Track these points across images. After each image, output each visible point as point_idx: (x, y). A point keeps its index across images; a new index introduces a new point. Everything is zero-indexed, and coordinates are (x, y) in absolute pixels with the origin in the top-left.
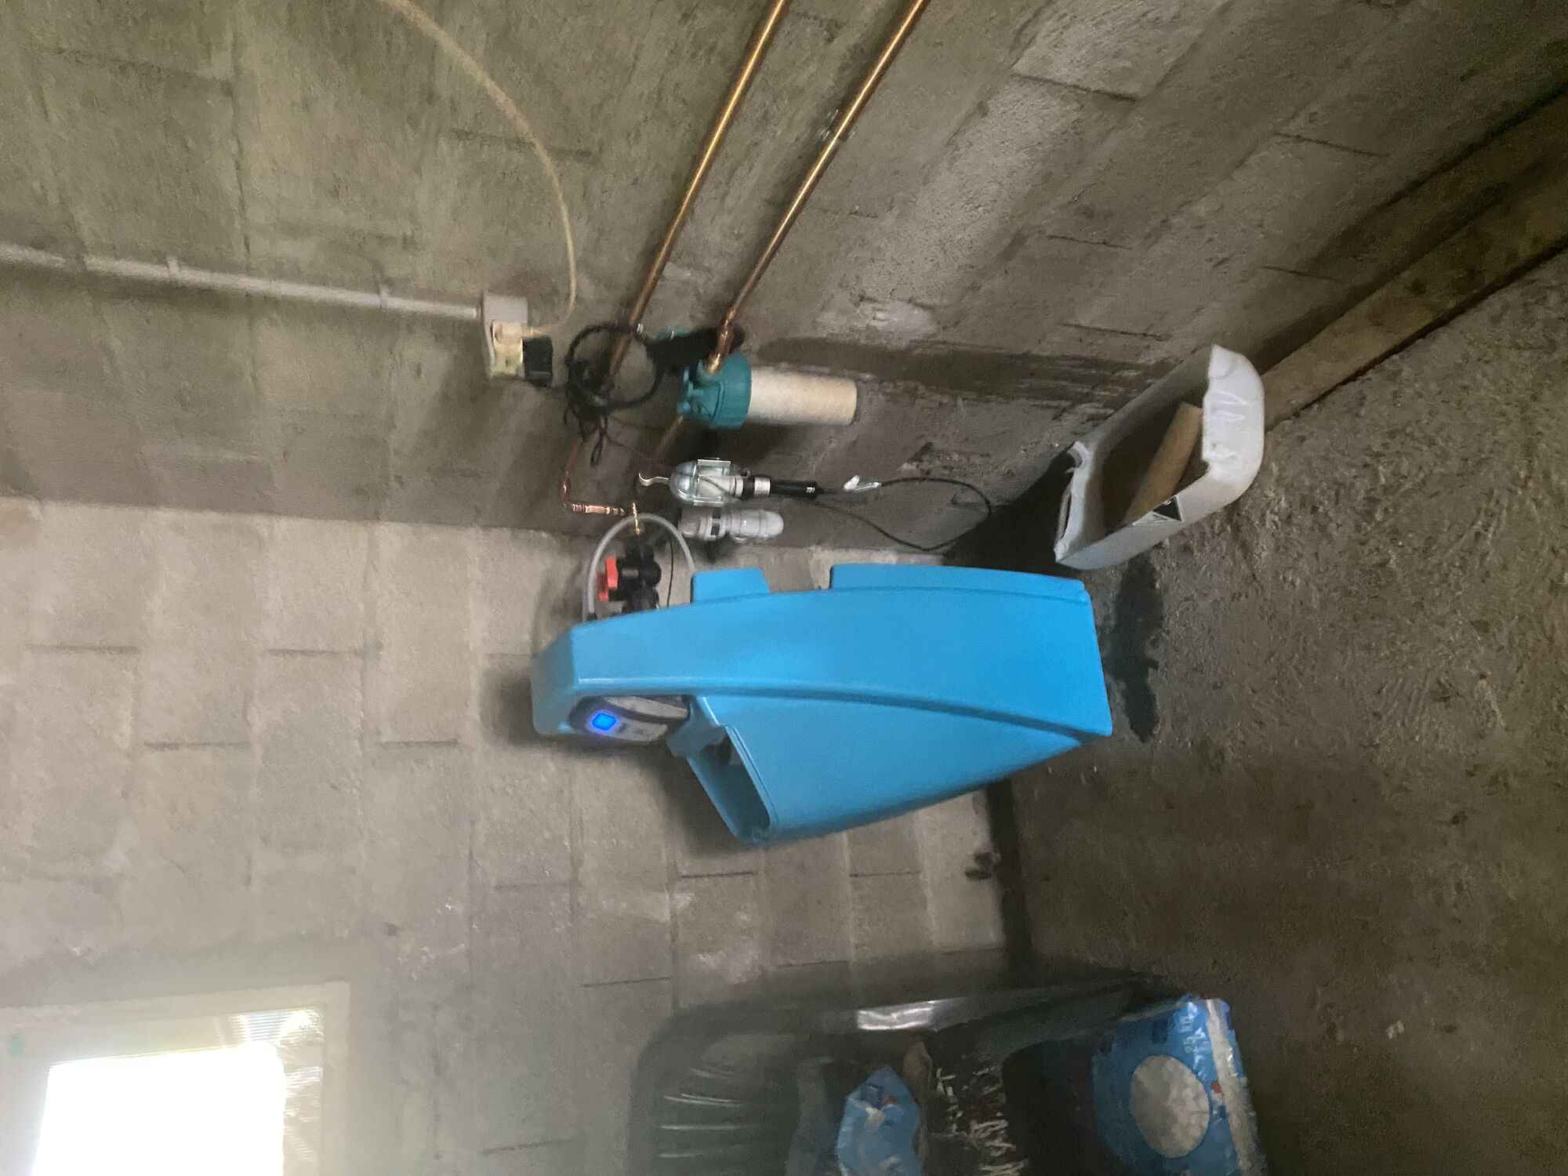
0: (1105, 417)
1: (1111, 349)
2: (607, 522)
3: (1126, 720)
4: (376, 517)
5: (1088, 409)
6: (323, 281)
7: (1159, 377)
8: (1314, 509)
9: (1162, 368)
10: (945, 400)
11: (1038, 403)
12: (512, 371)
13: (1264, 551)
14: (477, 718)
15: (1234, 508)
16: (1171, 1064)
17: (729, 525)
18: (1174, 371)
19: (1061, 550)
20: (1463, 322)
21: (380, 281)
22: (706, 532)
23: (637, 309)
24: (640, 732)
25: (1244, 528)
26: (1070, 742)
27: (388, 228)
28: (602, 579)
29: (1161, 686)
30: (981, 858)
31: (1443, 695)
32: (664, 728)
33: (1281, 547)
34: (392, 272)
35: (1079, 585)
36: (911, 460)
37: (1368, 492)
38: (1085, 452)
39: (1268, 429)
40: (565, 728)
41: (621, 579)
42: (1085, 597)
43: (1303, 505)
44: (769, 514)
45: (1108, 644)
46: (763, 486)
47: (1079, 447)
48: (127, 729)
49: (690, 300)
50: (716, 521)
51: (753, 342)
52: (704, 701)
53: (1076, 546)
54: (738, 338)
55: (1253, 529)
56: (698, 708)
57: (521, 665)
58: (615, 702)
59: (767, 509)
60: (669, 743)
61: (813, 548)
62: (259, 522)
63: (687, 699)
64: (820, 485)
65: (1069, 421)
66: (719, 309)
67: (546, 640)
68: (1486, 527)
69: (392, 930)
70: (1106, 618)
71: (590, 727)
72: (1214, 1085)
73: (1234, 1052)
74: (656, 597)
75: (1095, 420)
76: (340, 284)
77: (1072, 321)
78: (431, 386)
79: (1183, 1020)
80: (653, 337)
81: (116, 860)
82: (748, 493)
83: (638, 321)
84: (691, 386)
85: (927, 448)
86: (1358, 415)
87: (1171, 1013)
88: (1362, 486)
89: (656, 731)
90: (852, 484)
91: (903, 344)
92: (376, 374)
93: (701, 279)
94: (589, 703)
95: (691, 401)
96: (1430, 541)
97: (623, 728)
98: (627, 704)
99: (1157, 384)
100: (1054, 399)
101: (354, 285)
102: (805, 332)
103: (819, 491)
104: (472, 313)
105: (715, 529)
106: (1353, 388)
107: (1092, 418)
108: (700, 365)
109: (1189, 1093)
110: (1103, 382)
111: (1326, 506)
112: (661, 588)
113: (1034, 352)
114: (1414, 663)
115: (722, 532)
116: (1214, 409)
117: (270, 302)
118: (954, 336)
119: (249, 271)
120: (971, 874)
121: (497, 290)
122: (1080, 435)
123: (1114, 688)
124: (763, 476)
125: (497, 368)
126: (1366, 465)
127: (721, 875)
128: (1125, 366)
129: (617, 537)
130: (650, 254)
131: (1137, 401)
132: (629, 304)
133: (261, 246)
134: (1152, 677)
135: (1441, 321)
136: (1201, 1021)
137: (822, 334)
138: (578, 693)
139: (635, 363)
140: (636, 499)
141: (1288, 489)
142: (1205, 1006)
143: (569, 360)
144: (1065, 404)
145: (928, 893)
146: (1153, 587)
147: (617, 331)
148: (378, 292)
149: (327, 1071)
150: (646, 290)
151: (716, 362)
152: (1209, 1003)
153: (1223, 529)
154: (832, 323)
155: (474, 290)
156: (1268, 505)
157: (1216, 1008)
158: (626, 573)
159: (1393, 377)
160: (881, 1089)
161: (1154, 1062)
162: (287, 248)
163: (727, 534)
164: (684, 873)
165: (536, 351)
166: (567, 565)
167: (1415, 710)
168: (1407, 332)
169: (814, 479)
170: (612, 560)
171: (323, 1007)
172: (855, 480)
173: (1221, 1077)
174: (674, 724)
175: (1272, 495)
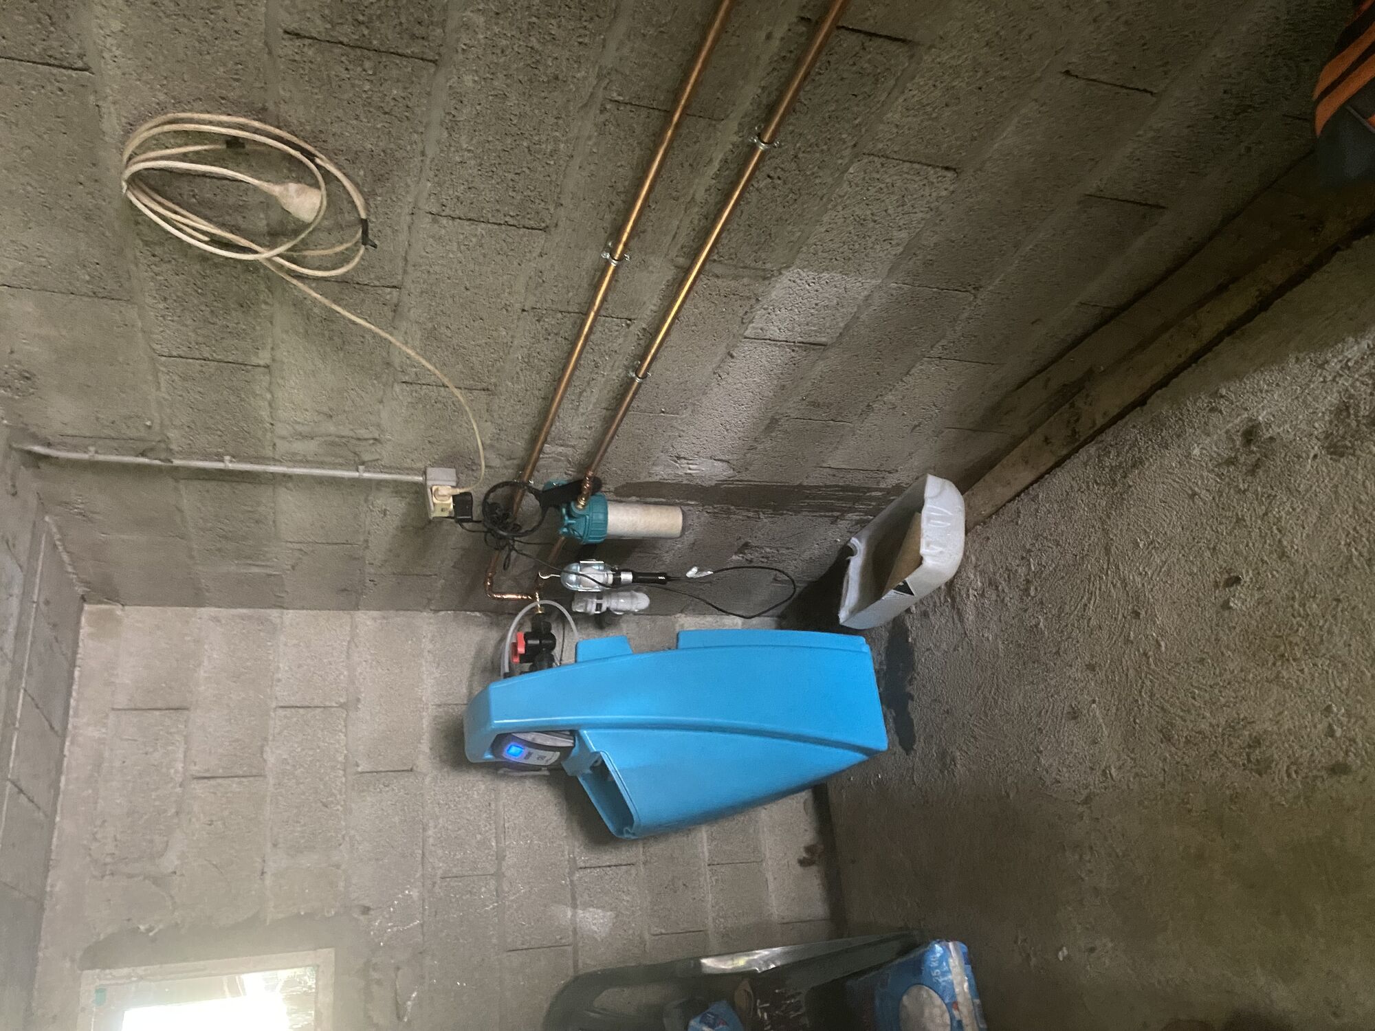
0: (869, 521)
1: (857, 480)
2: (520, 605)
3: (896, 739)
4: (356, 607)
5: (854, 516)
6: (321, 465)
7: (898, 495)
8: (997, 587)
9: (898, 489)
10: (751, 514)
11: (817, 514)
12: (446, 514)
13: (970, 616)
14: (427, 750)
15: (950, 584)
16: (925, 992)
17: (610, 603)
18: (907, 492)
19: (843, 615)
20: (1068, 464)
21: (359, 463)
22: (592, 608)
23: (528, 472)
24: (542, 758)
25: (958, 599)
26: (860, 757)
27: (363, 433)
28: (515, 646)
29: (916, 712)
30: (809, 849)
31: (1074, 715)
32: (558, 754)
33: (980, 614)
34: (366, 457)
35: (862, 640)
36: (736, 553)
37: (1025, 576)
38: (859, 544)
39: (967, 532)
40: (489, 756)
41: (527, 647)
42: (866, 648)
43: (990, 584)
44: (637, 594)
45: (883, 682)
46: (627, 577)
47: (854, 541)
48: (180, 766)
49: (564, 464)
50: (599, 601)
51: (609, 486)
52: (585, 733)
53: (854, 612)
54: (597, 485)
55: (962, 600)
56: (580, 738)
57: (458, 711)
58: (522, 736)
59: (637, 590)
60: (564, 765)
61: (678, 615)
62: (274, 613)
63: (573, 733)
64: (669, 575)
65: (843, 524)
66: (584, 467)
67: (477, 690)
68: (1090, 599)
69: (366, 910)
70: (881, 663)
71: (505, 755)
72: (953, 1005)
73: (969, 981)
74: (552, 659)
75: (862, 523)
76: (334, 466)
77: (825, 465)
78: (393, 522)
79: (931, 958)
80: (540, 487)
81: (170, 861)
82: (617, 581)
83: (530, 478)
84: (566, 518)
85: (746, 545)
86: (1017, 524)
87: (923, 955)
88: (1022, 571)
89: (553, 757)
90: (692, 573)
91: (713, 483)
92: (356, 517)
93: (569, 451)
94: (502, 739)
95: (568, 526)
96: (1061, 609)
97: (529, 754)
98: (529, 737)
99: (897, 500)
100: (828, 511)
101: (341, 466)
102: (644, 478)
103: (668, 579)
104: (420, 479)
105: (599, 606)
106: (1013, 506)
107: (858, 522)
108: (572, 504)
109: (937, 1011)
110: (857, 500)
111: (1003, 585)
112: (556, 652)
113: (805, 484)
114: (1058, 693)
115: (604, 608)
116: (929, 519)
117: (288, 477)
118: (745, 476)
119: (276, 461)
120: (802, 863)
121: (436, 464)
122: (855, 534)
123: (889, 715)
124: (626, 571)
125: (436, 513)
126: (1023, 558)
127: (609, 866)
128: (870, 489)
129: (526, 615)
130: (533, 440)
131: (888, 510)
132: (522, 468)
133: (282, 446)
134: (911, 705)
135: (1058, 464)
136: (944, 957)
137: (657, 478)
138: (494, 730)
139: (530, 503)
140: (538, 589)
141: (982, 572)
142: (948, 947)
143: (485, 502)
144: (836, 514)
145: (770, 876)
146: (907, 640)
147: (515, 487)
148: (357, 470)
149: (318, 1014)
150: (533, 461)
151: (582, 503)
152: (951, 945)
153: (946, 601)
154: (661, 472)
155: (420, 465)
156: (970, 584)
157: (956, 949)
158: (530, 642)
159: (1034, 499)
160: (716, 1016)
161: (914, 990)
162: (300, 447)
163: (608, 609)
164: (582, 865)
165: (462, 502)
166: (494, 635)
167: (1060, 726)
168: (1043, 469)
169: (663, 571)
170: (521, 634)
171: (317, 967)
172: (695, 570)
173: (960, 999)
174: (565, 751)
175: (972, 577)
